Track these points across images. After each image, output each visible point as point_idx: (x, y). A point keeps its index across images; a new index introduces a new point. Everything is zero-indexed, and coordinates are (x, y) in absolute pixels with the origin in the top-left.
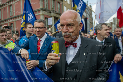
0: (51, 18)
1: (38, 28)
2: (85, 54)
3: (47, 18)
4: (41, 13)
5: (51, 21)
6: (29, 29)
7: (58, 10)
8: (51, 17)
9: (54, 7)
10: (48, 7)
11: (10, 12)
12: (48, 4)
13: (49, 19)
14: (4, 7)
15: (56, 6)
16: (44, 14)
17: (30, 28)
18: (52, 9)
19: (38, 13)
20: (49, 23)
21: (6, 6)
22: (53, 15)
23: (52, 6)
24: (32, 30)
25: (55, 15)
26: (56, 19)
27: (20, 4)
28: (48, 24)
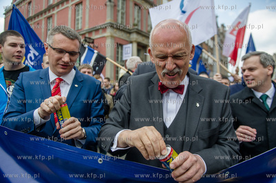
0: (130, 45)
1: (67, 54)
2: (198, 105)
3: (121, 45)
4: (109, 32)
5: (129, 52)
6: (10, 48)
8: (131, 42)
9: (138, 21)
10: (125, 20)
12: (126, 15)
13: (124, 46)
14: (37, 20)
15: (144, 21)
16: (115, 35)
17: (14, 45)
18: (134, 25)
19: (102, 33)
21: (40, 18)
22: (134, 40)
23: (135, 19)
24: (20, 52)
25: (140, 39)
26: (142, 48)
27: (68, 14)
28: (122, 58)
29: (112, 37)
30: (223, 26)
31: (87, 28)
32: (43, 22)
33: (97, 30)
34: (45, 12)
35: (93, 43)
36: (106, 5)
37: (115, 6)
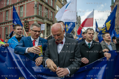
0: (44, 24)
1: (38, 32)
3: (40, 24)
4: (35, 19)
5: (44, 27)
7: (51, 18)
8: (44, 23)
9: (47, 15)
10: (41, 14)
11: (6, 16)
13: (41, 25)
15: (49, 15)
18: (45, 16)
19: (32, 19)
20: (42, 28)
21: (2, 11)
22: (46, 22)
23: (45, 14)
25: (48, 22)
26: (48, 25)
29: (36, 21)
30: (79, 16)
31: (25, 16)
32: (4, 13)
33: (30, 18)
34: (5, 8)
35: (28, 23)
36: (34, 8)
37: (38, 8)
